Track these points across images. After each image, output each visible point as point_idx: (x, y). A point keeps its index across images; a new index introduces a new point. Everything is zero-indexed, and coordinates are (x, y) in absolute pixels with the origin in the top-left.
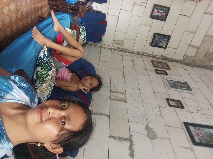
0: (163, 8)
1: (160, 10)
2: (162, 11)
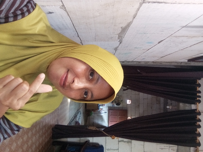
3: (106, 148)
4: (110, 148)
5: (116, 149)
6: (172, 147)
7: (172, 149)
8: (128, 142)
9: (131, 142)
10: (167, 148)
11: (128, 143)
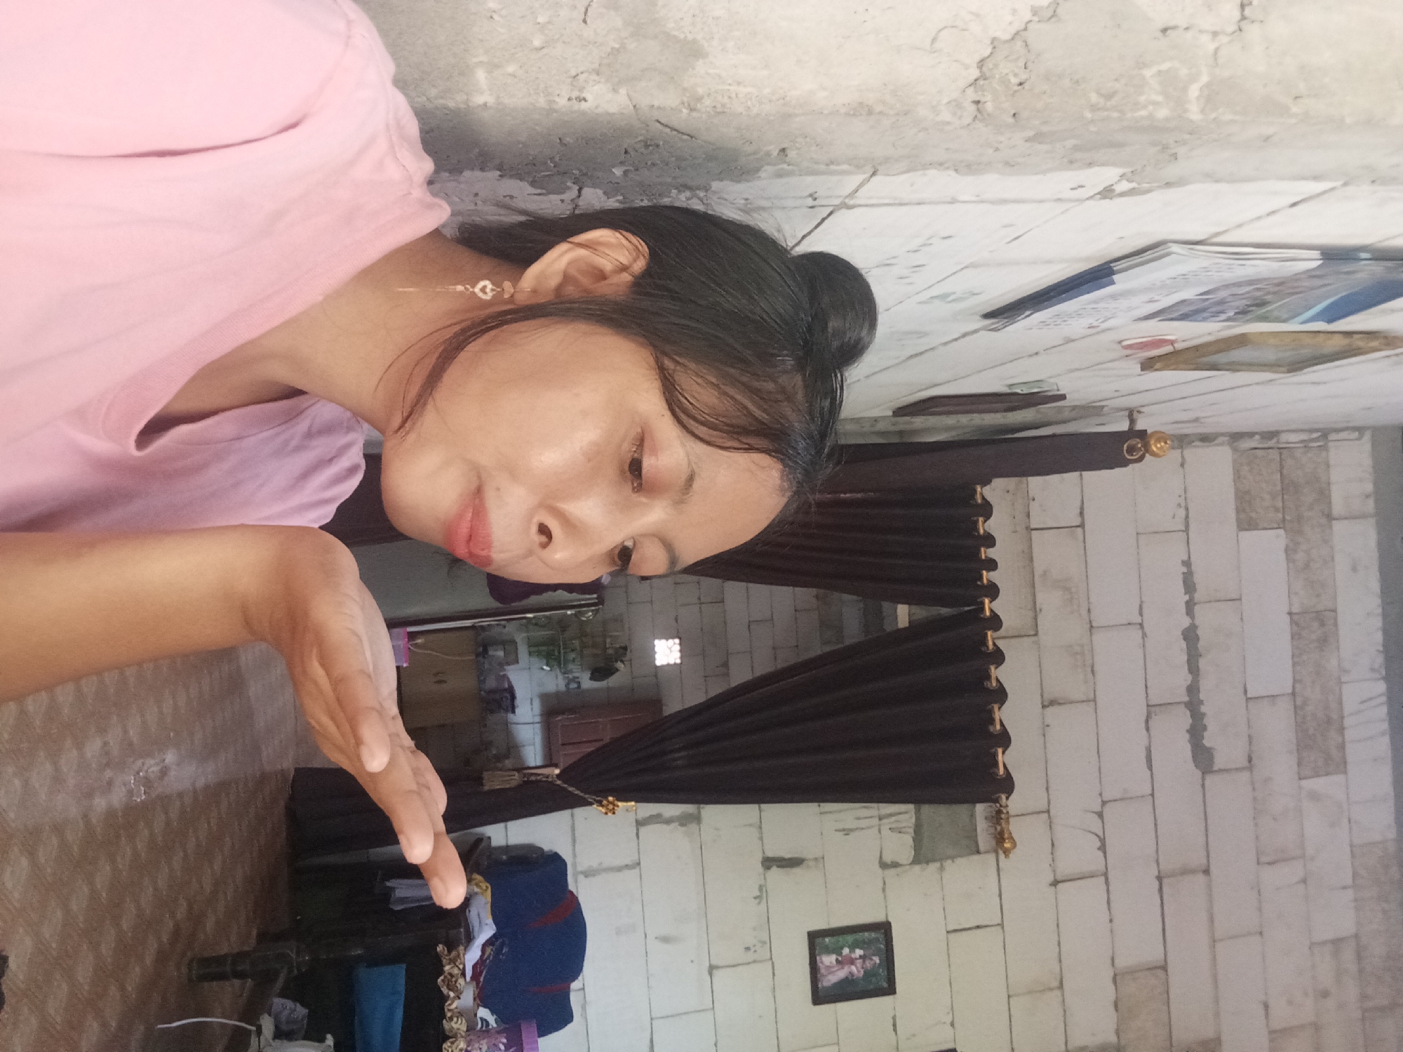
0: (859, 936)
1: (846, 951)
2: (859, 952)
3: (579, 869)
4: (595, 864)
5: (628, 861)
6: (891, 815)
7: (893, 826)
8: (684, 820)
9: (697, 819)
10: (868, 828)
11: (682, 825)
